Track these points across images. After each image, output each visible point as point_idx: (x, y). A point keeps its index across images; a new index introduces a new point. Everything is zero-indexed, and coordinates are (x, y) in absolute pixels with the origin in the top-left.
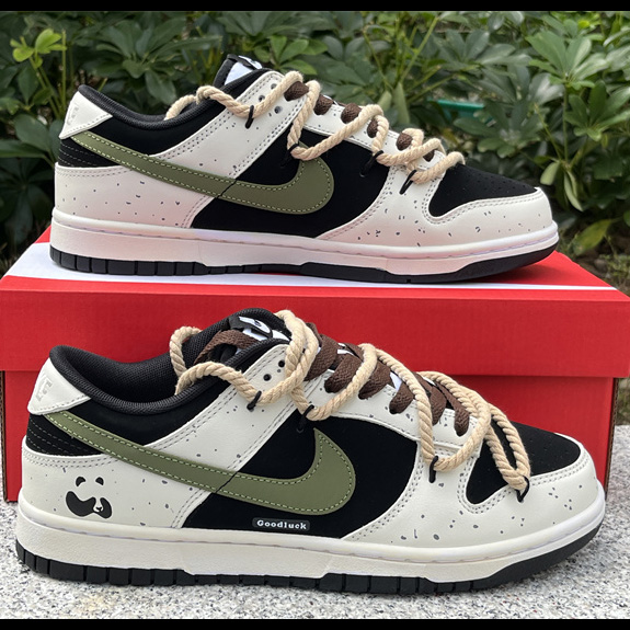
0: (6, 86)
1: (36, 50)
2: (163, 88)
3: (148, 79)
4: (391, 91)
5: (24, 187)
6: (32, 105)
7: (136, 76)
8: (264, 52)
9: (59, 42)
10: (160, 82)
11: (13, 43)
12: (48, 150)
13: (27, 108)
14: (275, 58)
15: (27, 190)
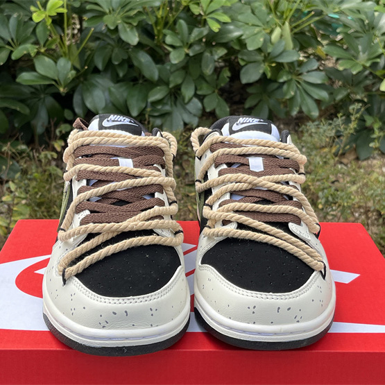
0: (29, 35)
1: (47, 13)
2: (130, 33)
3: (120, 27)
4: (280, 27)
5: (42, 96)
6: (45, 49)
7: (112, 28)
8: (196, 6)
9: (63, 6)
10: (128, 30)
11: (32, 8)
12: (56, 78)
13: (43, 50)
14: (203, 11)
15: (44, 98)
